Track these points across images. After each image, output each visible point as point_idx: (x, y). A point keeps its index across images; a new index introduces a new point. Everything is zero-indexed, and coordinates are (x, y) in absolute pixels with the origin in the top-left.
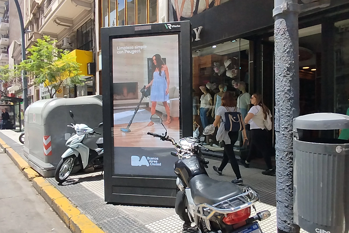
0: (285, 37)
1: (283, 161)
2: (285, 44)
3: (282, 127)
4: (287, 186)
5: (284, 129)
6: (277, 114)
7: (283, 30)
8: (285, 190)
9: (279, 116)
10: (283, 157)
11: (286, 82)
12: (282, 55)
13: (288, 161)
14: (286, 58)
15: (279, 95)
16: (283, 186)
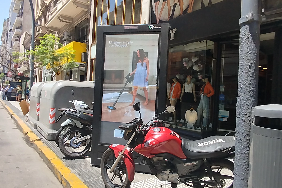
0: (249, 41)
1: (241, 142)
2: (248, 47)
3: (242, 113)
4: (243, 162)
5: (244, 115)
6: (239, 103)
7: (248, 35)
8: (242, 166)
9: (240, 105)
10: (242, 138)
11: (247, 77)
12: (246, 55)
13: (246, 142)
14: (249, 58)
15: (241, 88)
16: (240, 162)
